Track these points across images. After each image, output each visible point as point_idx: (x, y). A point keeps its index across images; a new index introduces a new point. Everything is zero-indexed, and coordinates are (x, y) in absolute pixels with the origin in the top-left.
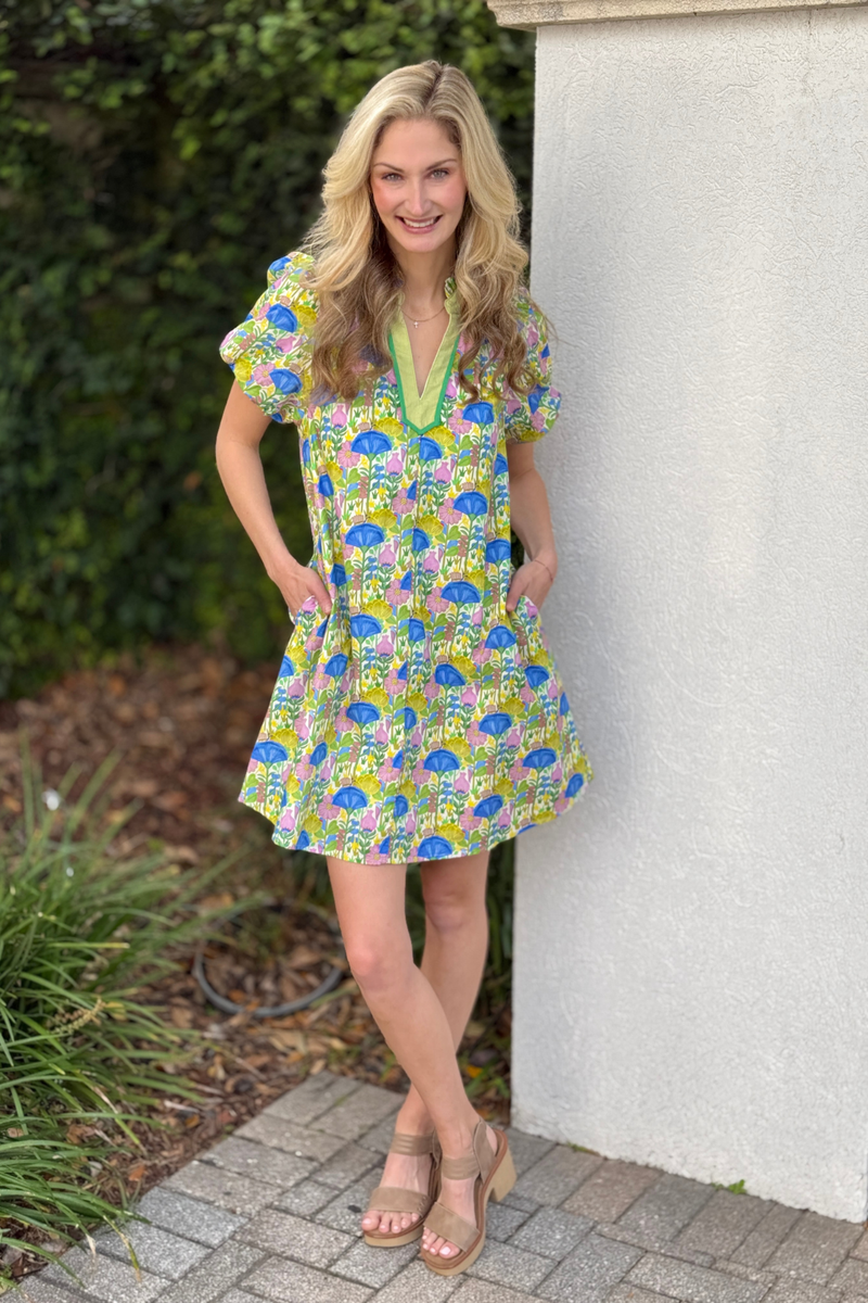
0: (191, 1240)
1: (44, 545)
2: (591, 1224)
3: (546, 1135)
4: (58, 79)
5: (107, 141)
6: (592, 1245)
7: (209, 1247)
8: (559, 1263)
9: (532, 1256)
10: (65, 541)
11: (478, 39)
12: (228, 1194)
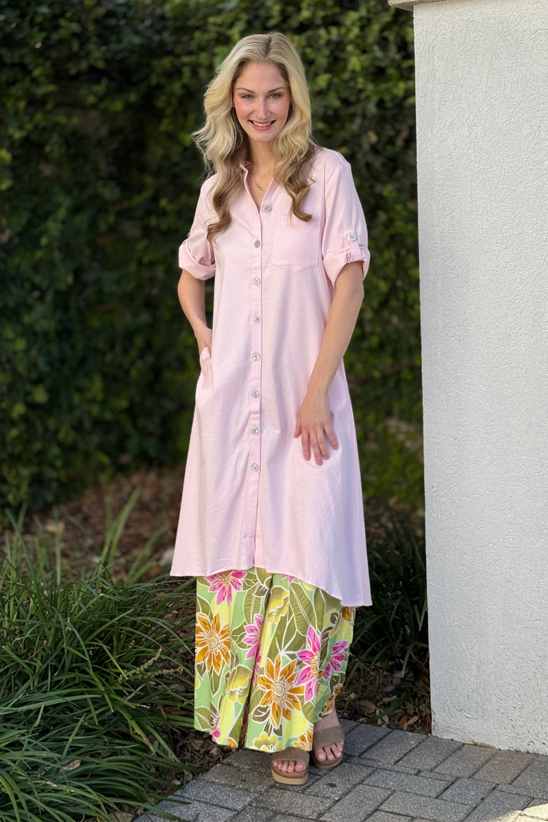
0: (222, 807)
1: (77, 398)
2: (494, 786)
3: (456, 739)
4: (83, 91)
5: (113, 133)
6: (496, 796)
7: (236, 811)
8: (475, 808)
9: (456, 805)
10: (89, 395)
11: (357, 52)
12: (244, 781)
